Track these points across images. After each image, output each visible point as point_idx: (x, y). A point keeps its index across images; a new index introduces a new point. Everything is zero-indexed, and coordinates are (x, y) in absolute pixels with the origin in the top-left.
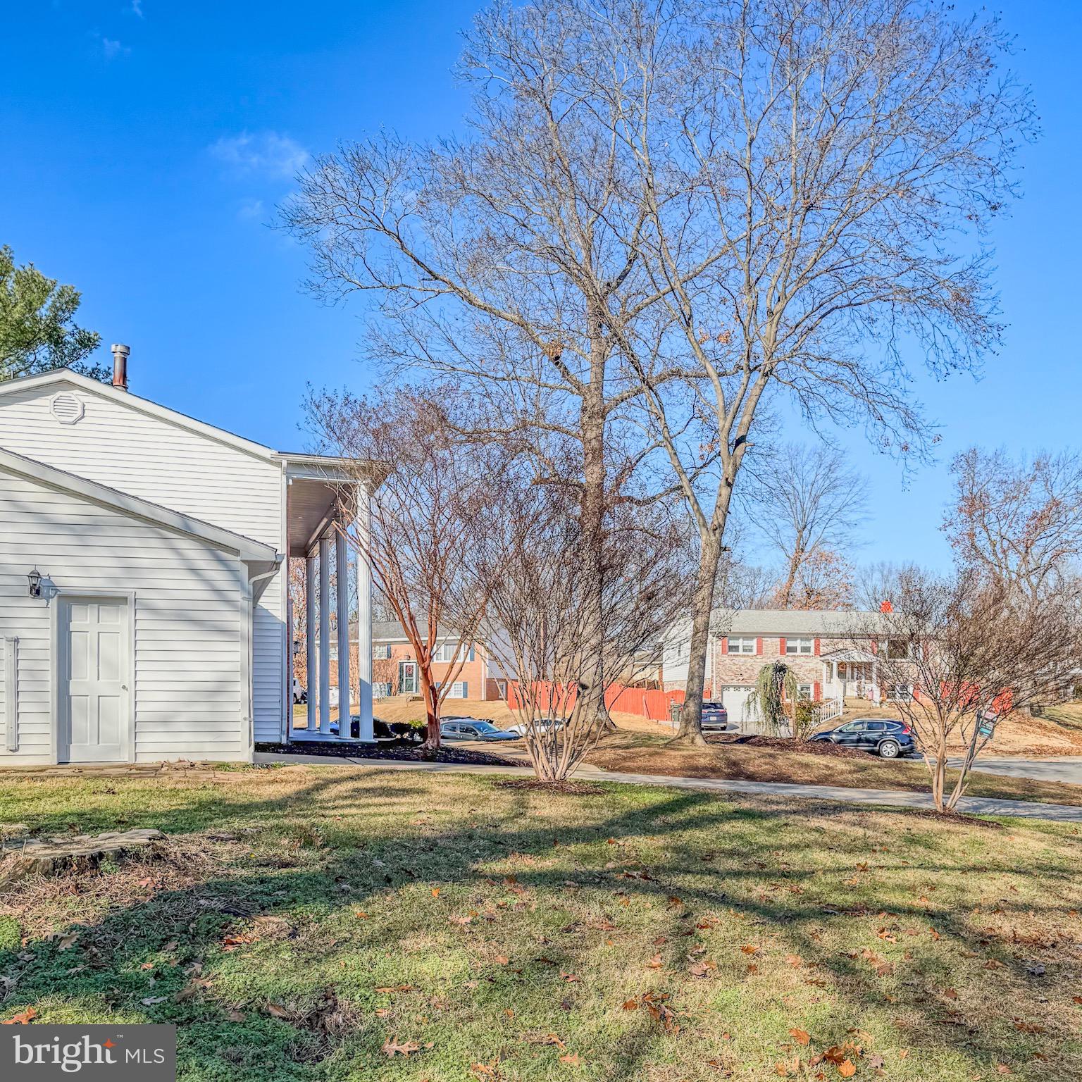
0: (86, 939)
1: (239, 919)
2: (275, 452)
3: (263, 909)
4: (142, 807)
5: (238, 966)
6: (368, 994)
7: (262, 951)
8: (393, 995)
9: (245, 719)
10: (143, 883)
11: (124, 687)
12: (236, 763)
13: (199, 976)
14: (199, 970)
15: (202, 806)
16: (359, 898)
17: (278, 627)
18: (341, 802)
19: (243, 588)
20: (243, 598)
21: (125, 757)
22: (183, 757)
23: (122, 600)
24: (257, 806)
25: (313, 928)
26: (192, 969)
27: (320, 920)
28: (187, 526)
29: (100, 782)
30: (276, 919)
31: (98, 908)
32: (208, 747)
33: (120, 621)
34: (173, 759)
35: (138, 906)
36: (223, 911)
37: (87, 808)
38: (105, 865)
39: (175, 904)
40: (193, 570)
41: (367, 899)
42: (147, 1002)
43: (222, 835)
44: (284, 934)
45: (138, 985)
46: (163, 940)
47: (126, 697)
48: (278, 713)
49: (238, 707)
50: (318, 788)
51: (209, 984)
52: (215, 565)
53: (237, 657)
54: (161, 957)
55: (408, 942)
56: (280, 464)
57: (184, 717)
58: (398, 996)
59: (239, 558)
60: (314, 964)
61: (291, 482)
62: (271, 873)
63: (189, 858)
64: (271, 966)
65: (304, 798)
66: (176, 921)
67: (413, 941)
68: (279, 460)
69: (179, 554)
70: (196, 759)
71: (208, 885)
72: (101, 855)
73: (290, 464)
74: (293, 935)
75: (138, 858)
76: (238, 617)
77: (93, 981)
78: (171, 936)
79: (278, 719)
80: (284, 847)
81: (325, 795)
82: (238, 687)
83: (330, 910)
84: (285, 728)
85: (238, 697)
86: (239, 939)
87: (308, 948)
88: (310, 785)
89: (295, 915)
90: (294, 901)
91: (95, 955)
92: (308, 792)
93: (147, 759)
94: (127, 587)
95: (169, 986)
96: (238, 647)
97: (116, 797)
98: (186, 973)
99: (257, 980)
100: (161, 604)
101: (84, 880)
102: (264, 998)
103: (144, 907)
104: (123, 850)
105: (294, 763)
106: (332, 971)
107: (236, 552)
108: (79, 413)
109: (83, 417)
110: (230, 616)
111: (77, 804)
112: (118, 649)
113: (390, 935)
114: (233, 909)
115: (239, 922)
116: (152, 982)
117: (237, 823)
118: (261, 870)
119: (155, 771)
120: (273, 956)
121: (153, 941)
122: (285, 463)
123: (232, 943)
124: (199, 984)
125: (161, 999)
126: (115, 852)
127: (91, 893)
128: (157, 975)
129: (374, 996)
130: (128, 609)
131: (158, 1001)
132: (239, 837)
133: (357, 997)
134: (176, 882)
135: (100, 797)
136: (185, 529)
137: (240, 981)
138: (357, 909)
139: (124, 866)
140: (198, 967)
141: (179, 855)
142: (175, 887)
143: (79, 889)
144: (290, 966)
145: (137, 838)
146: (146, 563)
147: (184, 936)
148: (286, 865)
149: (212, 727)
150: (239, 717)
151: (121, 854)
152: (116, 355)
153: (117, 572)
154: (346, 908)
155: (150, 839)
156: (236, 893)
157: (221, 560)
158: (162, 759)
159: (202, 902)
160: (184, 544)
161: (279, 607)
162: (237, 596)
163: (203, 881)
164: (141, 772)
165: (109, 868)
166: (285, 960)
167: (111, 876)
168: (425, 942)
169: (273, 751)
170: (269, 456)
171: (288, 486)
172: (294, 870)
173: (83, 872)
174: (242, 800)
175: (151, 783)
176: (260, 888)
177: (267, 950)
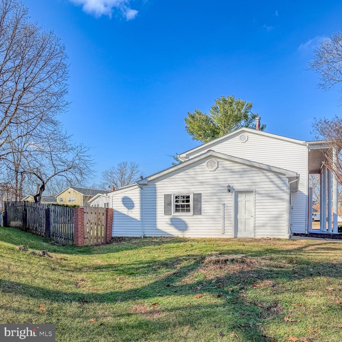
0: (219, 280)
1: (259, 280)
2: (304, 142)
3: (267, 278)
4: (250, 250)
5: (254, 292)
6: (288, 305)
7: (263, 289)
8: (295, 306)
9: (287, 225)
10: (237, 268)
11: (252, 216)
12: (283, 239)
13: (243, 293)
14: (243, 292)
15: (267, 250)
16: (299, 279)
17: (305, 197)
18: (311, 251)
19: (287, 186)
20: (287, 189)
21: (252, 236)
22: (268, 236)
23: (252, 192)
24: (283, 251)
25: (281, 285)
26: (242, 291)
27: (283, 283)
28: (270, 169)
29: (242, 242)
30: (269, 281)
31: (224, 273)
32: (276, 234)
33: (251, 198)
34: (265, 237)
35: (234, 274)
36: (256, 278)
37: (236, 249)
38: (228, 263)
39: (244, 274)
40: (272, 182)
41: (301, 279)
42: (228, 297)
43: (266, 258)
44: (270, 286)
45: (227, 293)
46: (238, 283)
47: (253, 219)
48: (305, 224)
49: (285, 222)
50: (305, 247)
51: (245, 295)
52: (278, 179)
53: (285, 207)
54: (235, 287)
55: (309, 293)
56: (306, 145)
57: (269, 225)
58: (297, 306)
59: (285, 177)
60: (276, 295)
61: (310, 150)
62: (275, 269)
63: (252, 263)
64: (263, 293)
65: (300, 250)
66: (243, 279)
67: (310, 293)
68: (306, 144)
69: (268, 177)
70: (271, 237)
71: (254, 270)
72: (227, 260)
73: (310, 145)
74: (273, 286)
75: (237, 261)
76: (285, 194)
77: (217, 290)
78: (240, 282)
79: (305, 226)
80: (283, 262)
81: (307, 249)
82: (285, 216)
83: (288, 281)
84: (307, 229)
85: (285, 219)
86: (258, 285)
87: (276, 290)
88: (303, 246)
89: (276, 281)
90: (278, 277)
91: (220, 285)
92: (302, 248)
93: (258, 237)
94: (253, 188)
95: (234, 294)
96: (285, 203)
97: (244, 247)
98: (240, 292)
99: (258, 296)
100: (262, 192)
101: (222, 266)
102: (258, 301)
103: (236, 274)
104: (233, 259)
105: (302, 239)
106: (280, 297)
107: (284, 175)
108: (247, 139)
109: (248, 140)
110: (282, 194)
111: (234, 248)
112: (250, 205)
113: (304, 290)
114: (259, 278)
115: (259, 281)
116: (230, 293)
117: (273, 255)
118: (272, 268)
119: (259, 240)
120: (265, 291)
121: (235, 283)
122: (307, 145)
123: (255, 286)
124: (242, 295)
125: (231, 297)
126: (231, 259)
127: (223, 269)
128: (232, 291)
129: (289, 305)
130: (254, 194)
131: (230, 297)
132: (271, 259)
133: (284, 305)
134: (246, 268)
135: (240, 246)
136: (269, 169)
137: (253, 295)
138: (297, 282)
139: (233, 263)
140: (243, 291)
141: (249, 262)
142: (246, 270)
143: (221, 268)
144: (269, 294)
145: (239, 256)
146: (258, 181)
147: (243, 283)
148: (282, 268)
149: (276, 227)
150: (285, 225)
151: (232, 260)
152: (257, 120)
153: (250, 184)
154: (293, 281)
155: (242, 257)
156: (262, 273)
157: (280, 178)
158: (262, 237)
159: (251, 274)
160: (269, 174)
161: (306, 190)
162: (285, 188)
163: (254, 269)
164: (256, 240)
165: (229, 263)
166: (268, 292)
167: (229, 266)
168: (314, 293)
169: (300, 236)
170: (302, 143)
171: (309, 152)
172: (283, 269)
173: (222, 264)
174: (280, 249)
175: (256, 243)
176: (270, 273)
177: (264, 289)
